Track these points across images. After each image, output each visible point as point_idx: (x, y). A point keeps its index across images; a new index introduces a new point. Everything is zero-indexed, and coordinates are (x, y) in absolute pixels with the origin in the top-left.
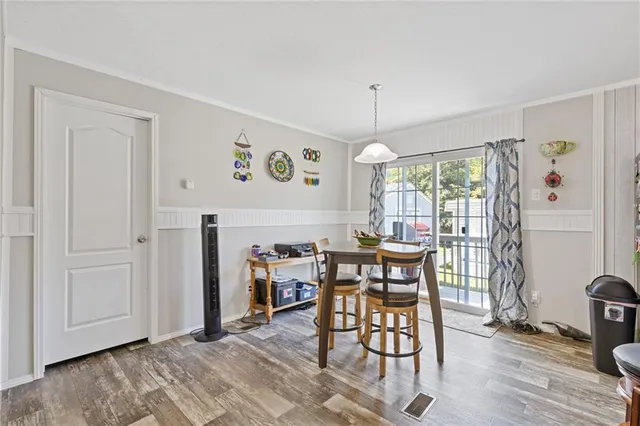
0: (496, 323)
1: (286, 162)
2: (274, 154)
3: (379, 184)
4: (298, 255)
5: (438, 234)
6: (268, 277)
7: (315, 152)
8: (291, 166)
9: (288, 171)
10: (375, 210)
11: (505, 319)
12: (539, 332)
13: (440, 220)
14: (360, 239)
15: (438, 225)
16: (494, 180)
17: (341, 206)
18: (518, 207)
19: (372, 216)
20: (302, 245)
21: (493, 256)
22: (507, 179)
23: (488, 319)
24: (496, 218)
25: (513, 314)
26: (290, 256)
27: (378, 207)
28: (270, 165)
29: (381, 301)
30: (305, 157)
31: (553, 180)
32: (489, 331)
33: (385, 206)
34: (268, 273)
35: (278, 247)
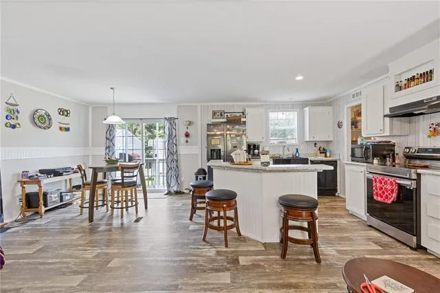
0: (169, 193)
1: (45, 116)
2: (37, 111)
3: (111, 132)
4: (61, 174)
5: (144, 159)
6: (40, 189)
7: (67, 111)
8: (50, 119)
9: (48, 123)
10: (109, 147)
11: (172, 191)
12: (184, 193)
13: (146, 152)
14: (107, 161)
15: (145, 155)
16: (168, 133)
17: (86, 145)
18: (176, 145)
19: (108, 150)
20: (63, 169)
21: (168, 166)
22: (172, 133)
23: (166, 192)
24: (168, 149)
25: (175, 189)
26: (54, 176)
27: (112, 145)
28: (34, 118)
29: (121, 186)
30: (60, 114)
31: (187, 135)
32: (166, 196)
33: (116, 144)
34: (40, 187)
35: (42, 172)
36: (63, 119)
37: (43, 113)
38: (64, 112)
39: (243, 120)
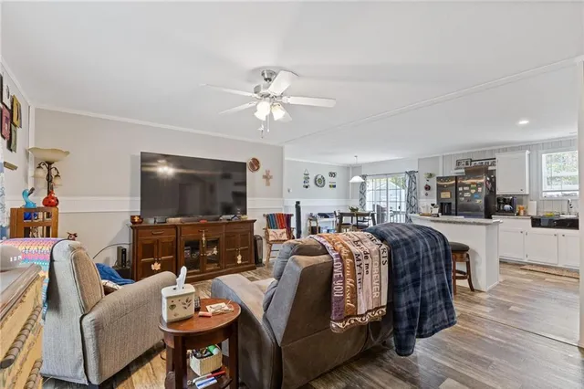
1: (322, 179)
2: (317, 176)
4: (328, 217)
6: (317, 225)
7: (334, 173)
9: (323, 183)
10: (362, 199)
14: (350, 209)
16: (408, 186)
17: (346, 197)
18: (416, 198)
22: (412, 186)
24: (408, 202)
26: (325, 217)
28: (316, 181)
30: (330, 176)
31: (427, 188)
33: (367, 197)
35: (319, 214)
36: (333, 179)
37: (320, 177)
38: (332, 175)
39: (490, 168)
